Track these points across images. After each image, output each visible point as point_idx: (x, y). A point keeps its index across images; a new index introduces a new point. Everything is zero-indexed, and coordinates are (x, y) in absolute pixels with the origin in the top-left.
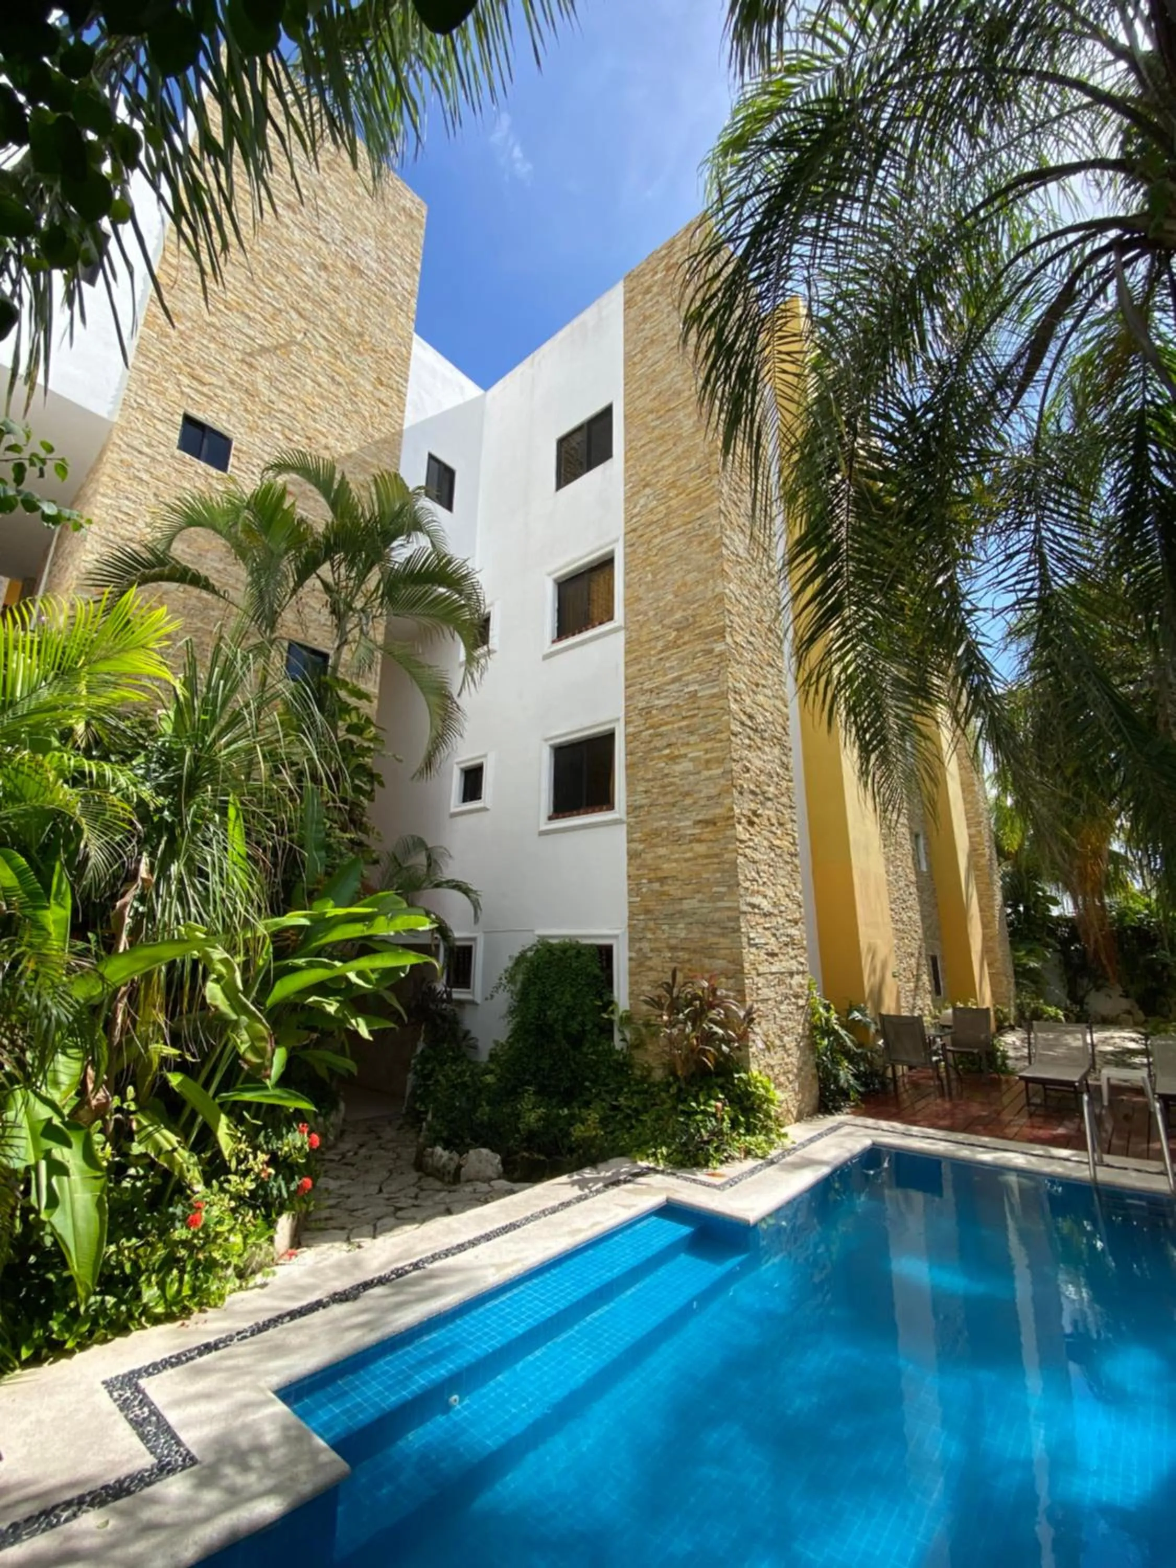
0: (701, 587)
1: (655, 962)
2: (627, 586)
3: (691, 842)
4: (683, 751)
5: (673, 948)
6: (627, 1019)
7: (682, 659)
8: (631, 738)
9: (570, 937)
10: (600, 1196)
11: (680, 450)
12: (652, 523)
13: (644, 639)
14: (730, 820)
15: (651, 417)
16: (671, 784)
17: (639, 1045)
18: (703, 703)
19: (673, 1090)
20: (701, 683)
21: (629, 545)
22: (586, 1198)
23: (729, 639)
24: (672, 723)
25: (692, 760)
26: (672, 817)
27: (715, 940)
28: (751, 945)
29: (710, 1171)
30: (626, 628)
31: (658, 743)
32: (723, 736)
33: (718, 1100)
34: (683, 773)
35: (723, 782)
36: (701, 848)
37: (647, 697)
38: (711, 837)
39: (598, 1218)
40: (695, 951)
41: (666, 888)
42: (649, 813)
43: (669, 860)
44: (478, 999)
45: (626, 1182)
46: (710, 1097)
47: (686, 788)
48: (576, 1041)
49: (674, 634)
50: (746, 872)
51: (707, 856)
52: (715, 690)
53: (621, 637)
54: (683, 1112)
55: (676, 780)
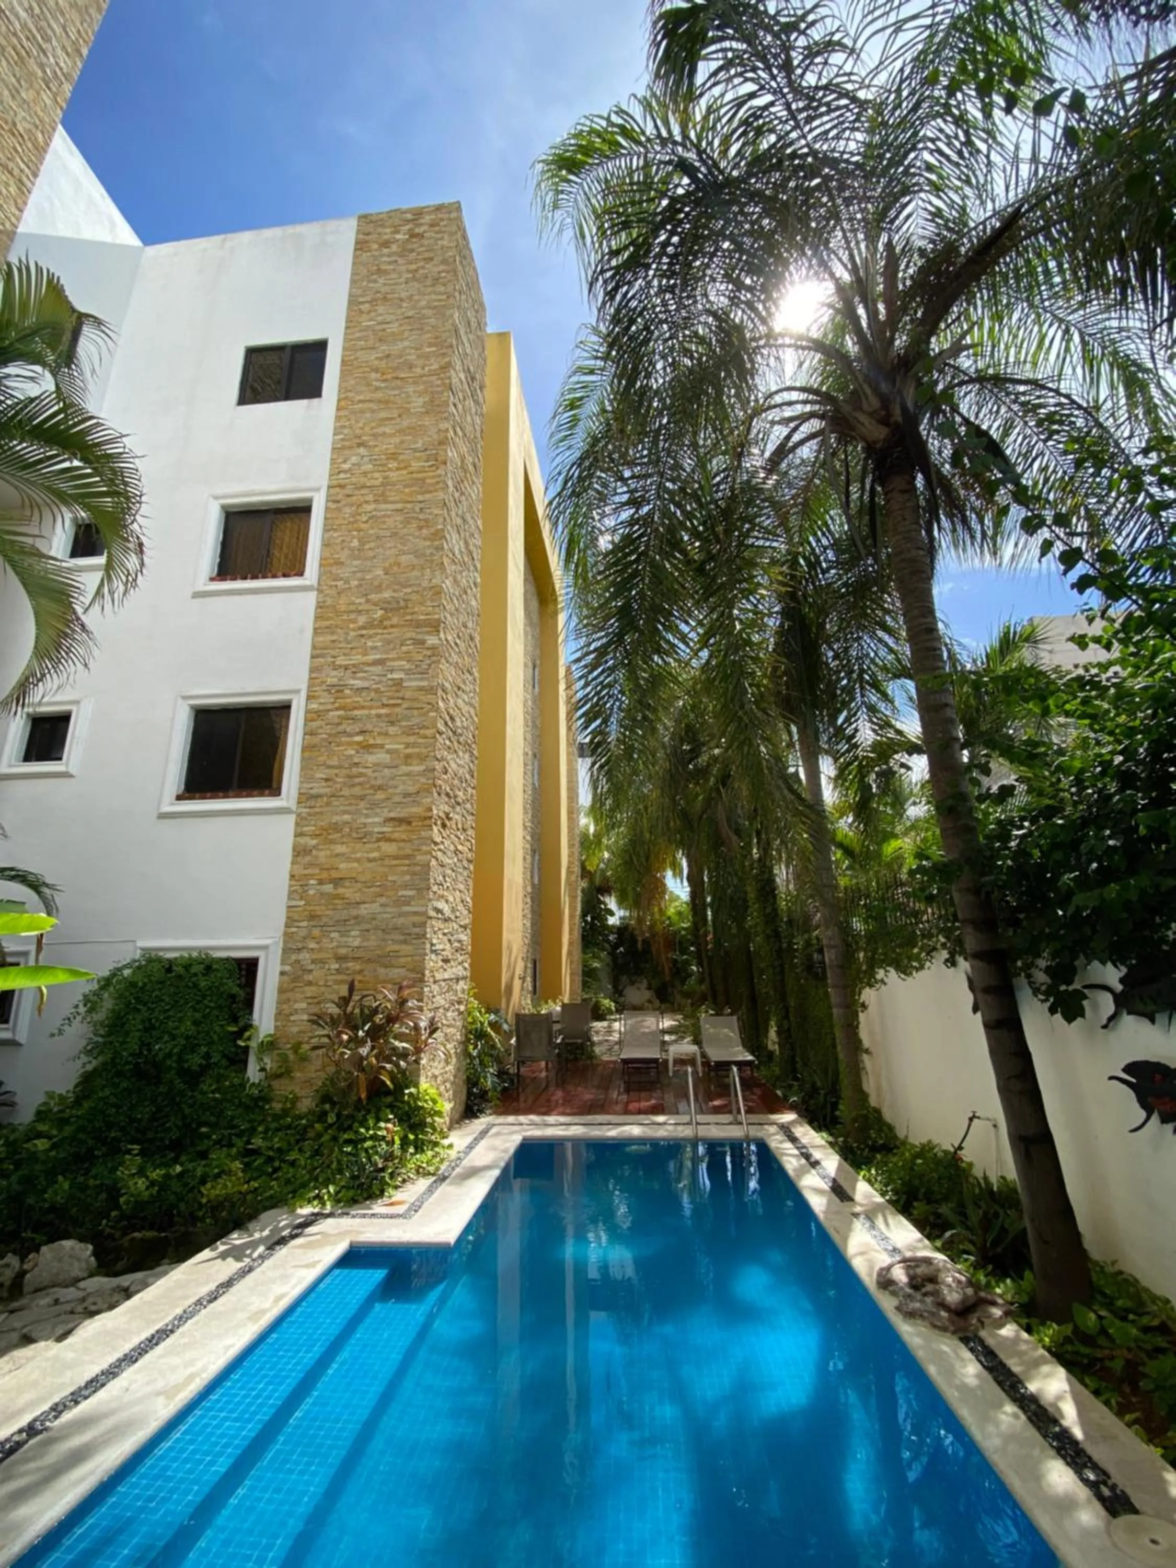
0: (416, 573)
1: (317, 974)
2: (326, 544)
3: (379, 840)
4: (379, 741)
5: (340, 959)
6: (270, 1045)
7: (389, 642)
8: (311, 716)
9: (200, 950)
10: (267, 1263)
11: (405, 423)
12: (364, 487)
13: (343, 608)
14: (426, 820)
15: (373, 375)
16: (361, 775)
17: (283, 1073)
18: (408, 694)
19: (331, 1118)
20: (407, 672)
21: (331, 499)
22: (251, 1270)
23: (442, 635)
24: (371, 708)
25: (388, 752)
26: (357, 812)
27: (396, 947)
28: (433, 951)
29: (386, 1200)
30: (320, 591)
31: (348, 727)
32: (428, 732)
33: (388, 1121)
34: (375, 765)
35: (423, 780)
36: (389, 848)
37: (340, 673)
38: (404, 837)
39: (278, 1289)
40: (369, 961)
41: (341, 891)
42: (328, 804)
43: (349, 860)
44: (22, 1037)
45: (293, 1237)
46: (378, 1120)
47: (379, 782)
48: (193, 1078)
49: (380, 613)
50: (436, 874)
51: (396, 857)
52: (425, 683)
53: (311, 599)
54: (348, 1142)
55: (369, 772)
